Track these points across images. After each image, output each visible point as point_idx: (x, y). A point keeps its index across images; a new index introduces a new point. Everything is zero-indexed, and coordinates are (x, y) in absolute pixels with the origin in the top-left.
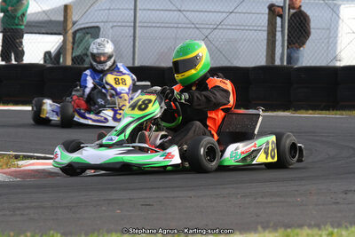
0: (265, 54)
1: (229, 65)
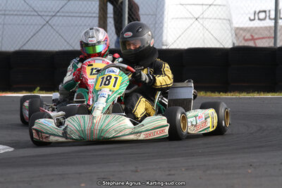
1: (71, 49)
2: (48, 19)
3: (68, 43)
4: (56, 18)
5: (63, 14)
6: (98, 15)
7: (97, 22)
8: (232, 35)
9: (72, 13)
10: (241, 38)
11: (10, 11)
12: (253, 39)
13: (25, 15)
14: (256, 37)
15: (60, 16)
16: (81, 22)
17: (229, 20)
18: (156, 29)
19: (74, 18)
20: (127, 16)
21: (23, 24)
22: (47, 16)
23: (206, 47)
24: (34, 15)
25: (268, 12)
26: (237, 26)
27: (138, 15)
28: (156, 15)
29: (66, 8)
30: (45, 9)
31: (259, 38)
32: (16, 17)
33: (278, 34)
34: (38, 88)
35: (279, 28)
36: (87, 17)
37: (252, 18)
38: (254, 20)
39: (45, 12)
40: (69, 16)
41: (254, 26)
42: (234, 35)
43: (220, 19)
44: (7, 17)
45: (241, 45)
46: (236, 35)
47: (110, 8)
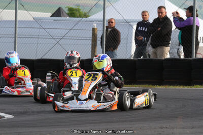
2: (58, 40)
4: (63, 40)
5: (67, 38)
6: (91, 39)
7: (91, 43)
28: (127, 39)
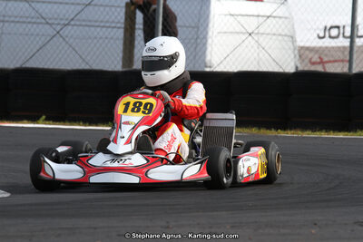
0: (121, 55)
1: (87, 67)
2: (58, 28)
3: (84, 60)
4: (70, 27)
5: (78, 23)
6: (123, 26)
7: (122, 35)
8: (295, 56)
9: (90, 21)
10: (307, 61)
11: (10, 17)
12: (322, 62)
13: (29, 23)
14: (325, 59)
15: (75, 25)
16: (101, 34)
17: (292, 37)
18: (197, 45)
19: (93, 29)
20: (160, 27)
21: (27, 35)
22: (59, 24)
23: (261, 70)
24: (41, 23)
25: (341, 29)
26: (302, 44)
27: (175, 28)
28: (198, 28)
29: (83, 15)
30: (56, 16)
31: (330, 62)
32: (18, 25)
33: (355, 56)
34: (44, 117)
35: (355, 49)
36: (109, 27)
37: (322, 35)
38: (324, 37)
39: (56, 19)
40: (87, 26)
41: (324, 45)
42: (298, 56)
43: (280, 35)
44: (6, 24)
45: (306, 69)
46: (300, 56)
47: (139, 16)
